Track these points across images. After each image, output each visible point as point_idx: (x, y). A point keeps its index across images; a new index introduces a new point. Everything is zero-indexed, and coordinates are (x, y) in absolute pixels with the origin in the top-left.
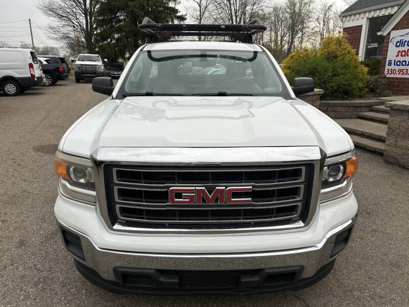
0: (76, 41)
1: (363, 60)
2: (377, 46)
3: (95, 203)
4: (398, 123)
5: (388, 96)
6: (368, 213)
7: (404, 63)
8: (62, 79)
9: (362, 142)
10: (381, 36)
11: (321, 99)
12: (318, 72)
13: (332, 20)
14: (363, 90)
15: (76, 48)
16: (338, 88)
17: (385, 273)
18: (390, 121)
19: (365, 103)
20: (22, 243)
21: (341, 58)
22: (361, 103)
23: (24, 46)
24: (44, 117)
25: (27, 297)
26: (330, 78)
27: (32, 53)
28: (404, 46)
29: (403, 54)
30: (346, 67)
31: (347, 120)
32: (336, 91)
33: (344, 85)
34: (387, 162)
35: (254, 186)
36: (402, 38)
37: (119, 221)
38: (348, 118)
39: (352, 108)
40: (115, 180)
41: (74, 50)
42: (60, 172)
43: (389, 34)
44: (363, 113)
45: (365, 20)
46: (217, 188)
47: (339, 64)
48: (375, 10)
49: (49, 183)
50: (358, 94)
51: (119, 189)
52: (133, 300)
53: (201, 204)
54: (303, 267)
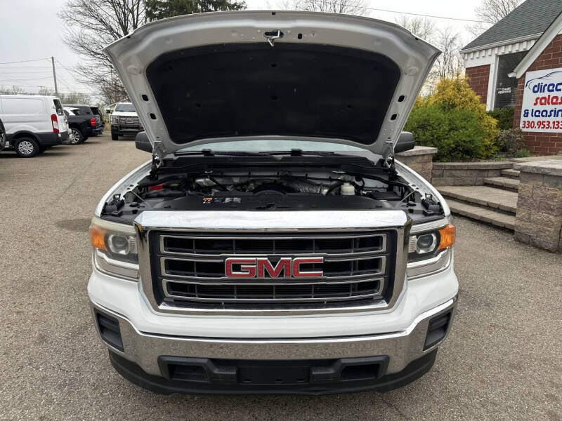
0: (114, 86)
1: (493, 110)
2: (510, 91)
3: (138, 278)
4: (531, 191)
5: (524, 157)
6: (488, 305)
7: (544, 113)
8: (94, 135)
9: (487, 216)
10: (514, 78)
11: (434, 160)
12: (430, 125)
13: (455, 57)
14: (491, 149)
15: (113, 95)
16: (457, 146)
17: (502, 376)
18: (520, 188)
19: (493, 166)
20: (43, 339)
21: (461, 107)
22: (488, 166)
23: (44, 93)
24: (70, 183)
25: (50, 402)
26: (446, 133)
27: (55, 101)
28: (544, 91)
29: (543, 101)
30: (467, 118)
31: (470, 188)
32: (454, 150)
33: (464, 142)
34: (519, 241)
35: (326, 257)
36: (540, 81)
37: (165, 299)
38: (471, 185)
39: (477, 172)
40: (163, 250)
41: (110, 97)
42: (96, 242)
43: (524, 75)
44: (489, 179)
45: (494, 57)
46: (282, 258)
47: (458, 115)
48: (506, 45)
49: (77, 266)
50: (484, 154)
51: (166, 261)
52: (181, 406)
53: (264, 278)
54: (388, 359)
